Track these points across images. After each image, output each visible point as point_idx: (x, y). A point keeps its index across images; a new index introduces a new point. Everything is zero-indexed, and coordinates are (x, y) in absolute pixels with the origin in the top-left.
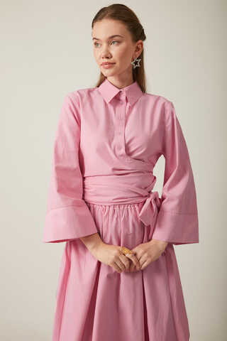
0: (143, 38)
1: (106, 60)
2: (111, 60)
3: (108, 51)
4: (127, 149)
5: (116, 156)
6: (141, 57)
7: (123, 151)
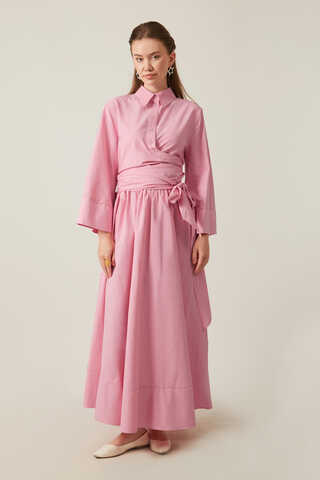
0: (174, 47)
1: (148, 73)
2: (152, 73)
3: (150, 65)
4: (157, 144)
5: (148, 148)
6: (174, 65)
7: (154, 145)
